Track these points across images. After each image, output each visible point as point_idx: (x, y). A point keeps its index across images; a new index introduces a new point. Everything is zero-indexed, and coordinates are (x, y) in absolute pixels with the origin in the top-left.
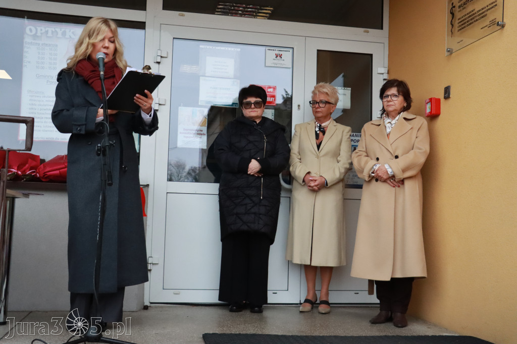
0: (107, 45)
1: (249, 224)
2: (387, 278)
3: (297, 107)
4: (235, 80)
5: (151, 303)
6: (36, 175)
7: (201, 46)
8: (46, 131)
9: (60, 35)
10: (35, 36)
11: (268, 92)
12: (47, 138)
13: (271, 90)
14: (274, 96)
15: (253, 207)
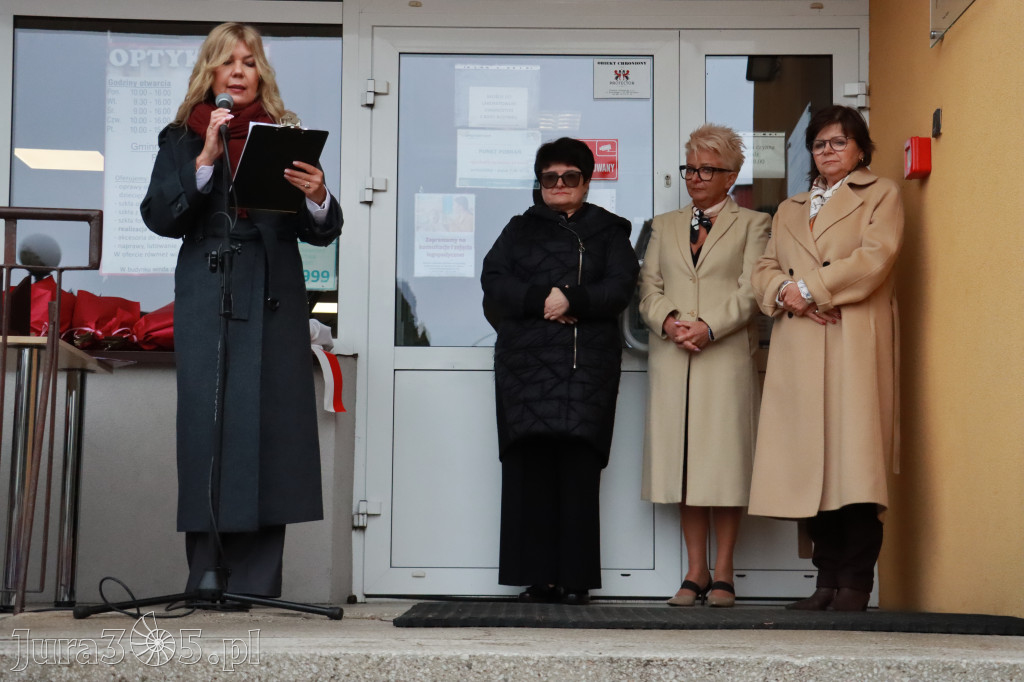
0: (238, 71)
1: (548, 421)
2: (810, 511)
3: (663, 181)
4: (531, 131)
5: (367, 596)
6: (131, 337)
7: (458, 67)
8: (153, 255)
9: (174, 63)
10: (127, 69)
11: (600, 152)
12: (155, 270)
13: (607, 148)
14: (614, 162)
15: (556, 385)
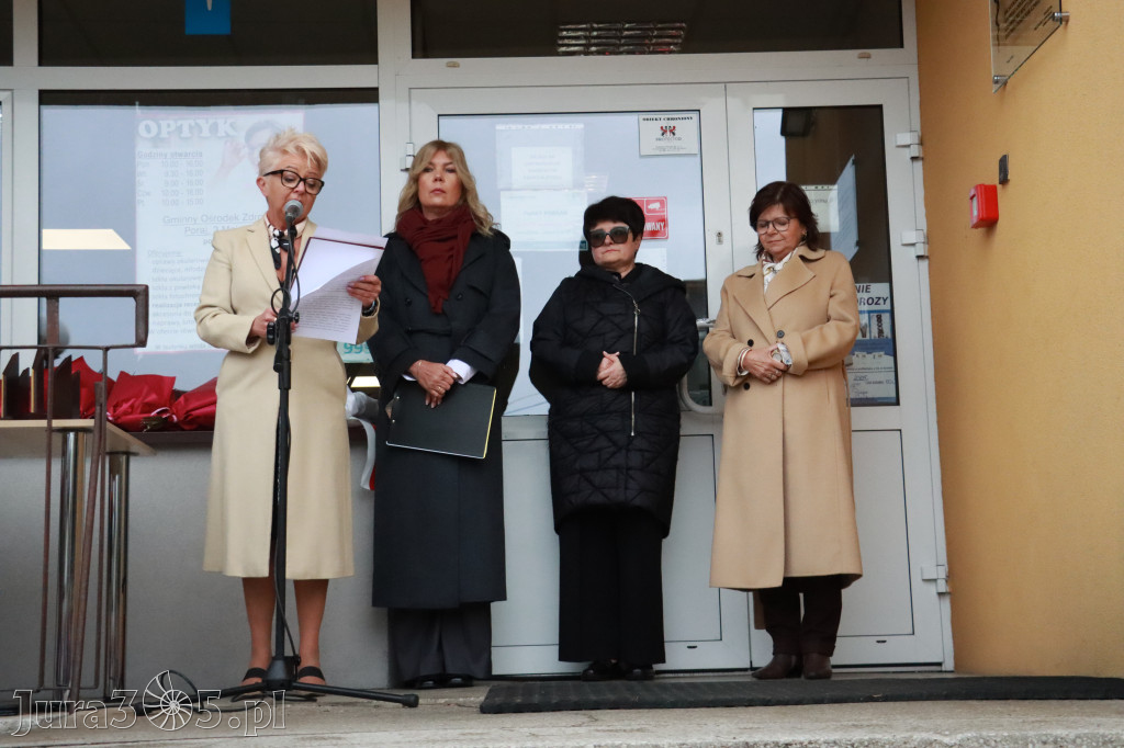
1: (606, 491)
3: (715, 238)
4: (576, 191)
6: (170, 417)
7: (499, 127)
8: (189, 331)
9: (206, 133)
10: (157, 140)
11: (649, 211)
12: (191, 346)
13: (656, 206)
14: (663, 220)
15: (614, 453)
